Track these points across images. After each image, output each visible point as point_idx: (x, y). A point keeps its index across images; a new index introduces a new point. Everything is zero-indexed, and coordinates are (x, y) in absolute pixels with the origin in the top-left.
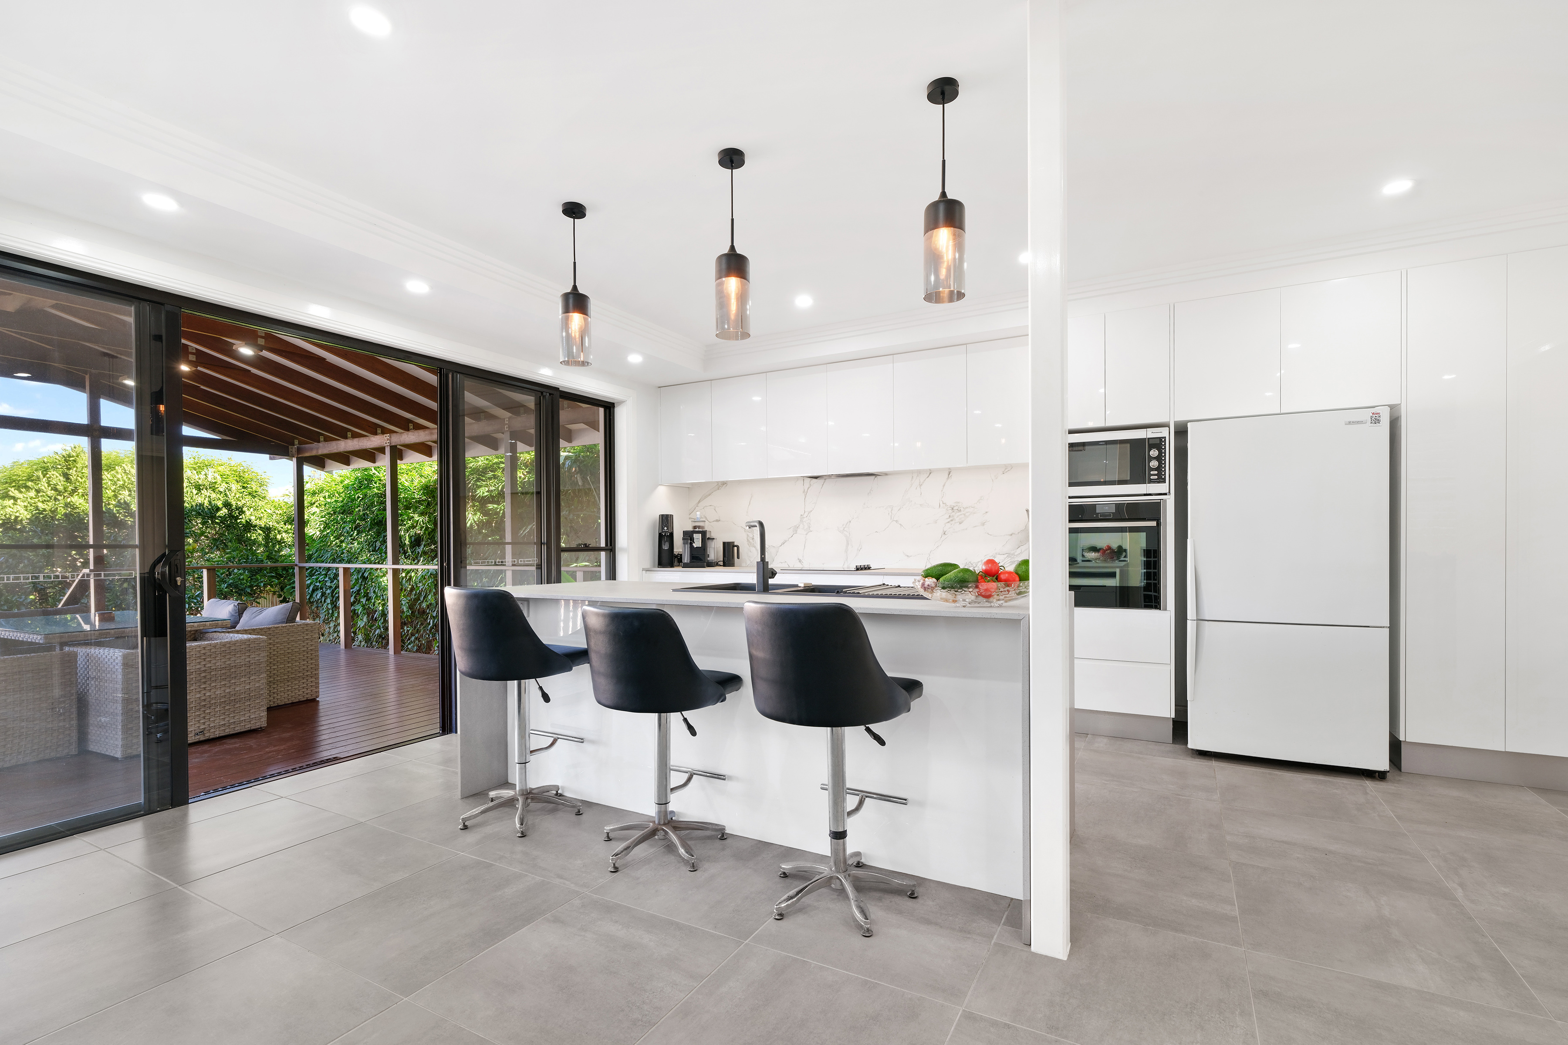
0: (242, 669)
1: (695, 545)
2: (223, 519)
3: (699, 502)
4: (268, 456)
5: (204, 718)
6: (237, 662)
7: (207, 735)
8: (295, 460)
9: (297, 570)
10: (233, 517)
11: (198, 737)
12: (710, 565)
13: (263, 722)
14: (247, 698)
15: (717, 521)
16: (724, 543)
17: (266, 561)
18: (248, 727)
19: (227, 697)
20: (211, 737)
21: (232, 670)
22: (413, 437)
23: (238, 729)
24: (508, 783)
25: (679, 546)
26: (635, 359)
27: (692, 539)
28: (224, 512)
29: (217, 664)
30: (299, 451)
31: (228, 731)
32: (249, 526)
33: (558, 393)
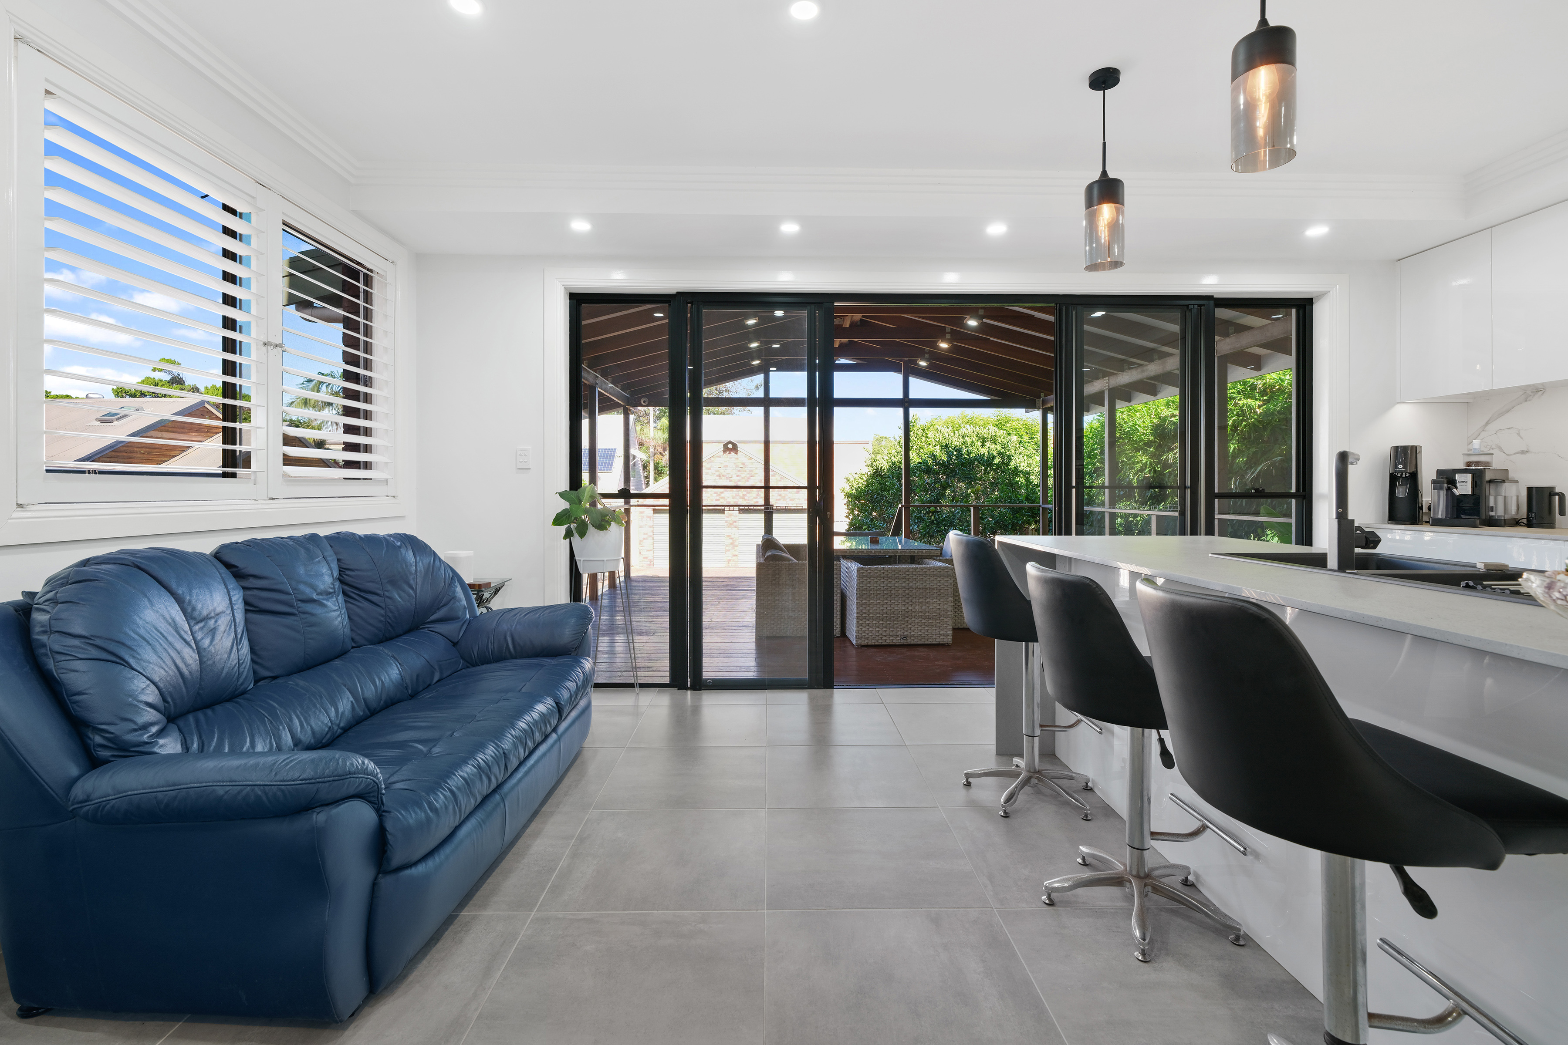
0: (934, 591)
1: (1457, 492)
2: (998, 466)
3: (1487, 424)
4: (1024, 410)
5: (907, 626)
6: (931, 584)
7: (909, 641)
8: (1041, 410)
9: (1041, 509)
10: (1004, 463)
11: (903, 641)
12: (1492, 522)
13: (949, 639)
14: (937, 617)
15: (1523, 452)
16: (1530, 490)
17: (1025, 502)
18: (938, 641)
19: (924, 612)
20: (912, 643)
21: (927, 591)
22: (1127, 377)
23: (930, 641)
24: (1054, 755)
25: (1428, 495)
26: (1317, 231)
27: (1452, 483)
28: (997, 461)
29: (917, 585)
30: (1044, 402)
31: (923, 641)
32: (1016, 472)
33: (1212, 303)
